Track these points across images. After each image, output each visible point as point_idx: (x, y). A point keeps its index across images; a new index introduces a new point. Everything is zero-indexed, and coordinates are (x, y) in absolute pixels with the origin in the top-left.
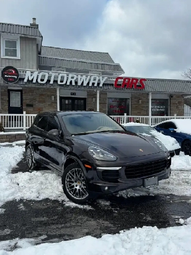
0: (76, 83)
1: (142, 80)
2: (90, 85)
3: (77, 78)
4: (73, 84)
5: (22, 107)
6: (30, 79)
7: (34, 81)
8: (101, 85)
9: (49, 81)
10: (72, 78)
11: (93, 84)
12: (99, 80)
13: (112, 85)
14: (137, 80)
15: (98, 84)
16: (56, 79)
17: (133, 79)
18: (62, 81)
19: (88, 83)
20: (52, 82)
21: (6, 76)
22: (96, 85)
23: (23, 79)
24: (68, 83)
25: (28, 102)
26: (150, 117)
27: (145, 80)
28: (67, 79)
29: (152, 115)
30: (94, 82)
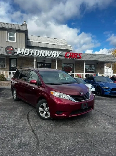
1: (80, 54)
3: (45, 53)
5: (17, 67)
6: (20, 52)
7: (22, 54)
9: (30, 54)
10: (42, 52)
13: (64, 56)
14: (77, 54)
15: (56, 56)
16: (33, 53)
17: (75, 53)
19: (51, 55)
21: (7, 51)
23: (17, 53)
24: (40, 55)
25: (20, 65)
26: (84, 74)
30: (54, 54)
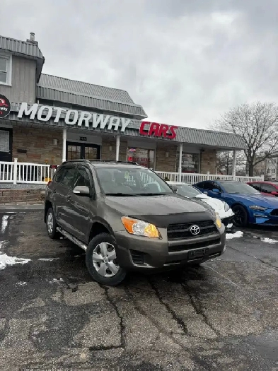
0: (91, 124)
1: (173, 127)
2: (110, 128)
3: (92, 119)
4: (87, 125)
5: (11, 152)
6: (27, 114)
7: (32, 117)
8: (123, 130)
10: (86, 117)
11: (113, 127)
12: (121, 123)
13: (138, 130)
14: (167, 126)
15: (120, 128)
16: (63, 117)
17: (163, 125)
18: (71, 120)
19: (107, 126)
20: (57, 120)
22: (116, 129)
23: (17, 113)
24: (80, 124)
25: (20, 146)
26: (180, 173)
27: (176, 127)
28: (79, 118)
29: (183, 171)
30: (114, 125)
